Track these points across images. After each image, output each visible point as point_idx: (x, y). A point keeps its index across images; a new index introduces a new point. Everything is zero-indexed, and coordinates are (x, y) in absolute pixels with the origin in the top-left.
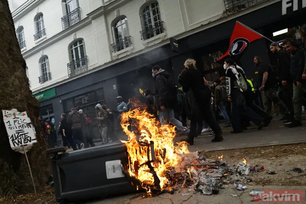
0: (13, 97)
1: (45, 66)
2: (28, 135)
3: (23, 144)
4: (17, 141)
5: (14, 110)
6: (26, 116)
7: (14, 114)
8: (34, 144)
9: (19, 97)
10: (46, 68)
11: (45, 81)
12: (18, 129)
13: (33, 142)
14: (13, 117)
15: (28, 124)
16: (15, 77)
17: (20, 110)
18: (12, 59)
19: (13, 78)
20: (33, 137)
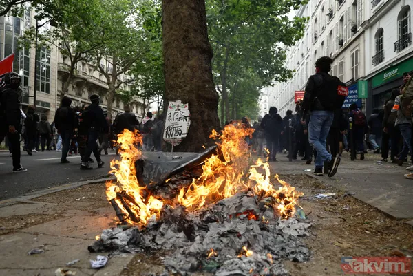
0: (181, 88)
1: (407, 23)
2: (181, 128)
3: (173, 137)
4: (169, 133)
5: (179, 102)
6: (187, 108)
7: (178, 106)
8: (183, 138)
9: (187, 89)
10: (407, 27)
11: (404, 48)
12: (175, 121)
13: (182, 136)
14: (176, 108)
15: (185, 118)
16: (188, 67)
17: (184, 102)
18: (186, 47)
19: (185, 67)
20: (185, 131)
